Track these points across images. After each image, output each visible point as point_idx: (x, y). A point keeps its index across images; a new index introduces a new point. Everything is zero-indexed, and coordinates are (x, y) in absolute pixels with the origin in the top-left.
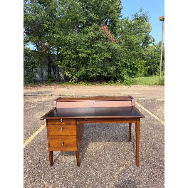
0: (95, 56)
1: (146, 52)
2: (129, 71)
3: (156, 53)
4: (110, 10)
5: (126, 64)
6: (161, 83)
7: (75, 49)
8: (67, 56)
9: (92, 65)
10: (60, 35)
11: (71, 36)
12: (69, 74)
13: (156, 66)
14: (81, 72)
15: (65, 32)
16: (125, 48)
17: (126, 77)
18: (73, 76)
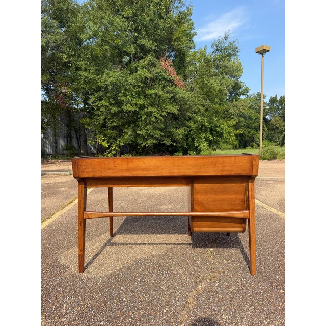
0: (150, 109)
1: (236, 109)
2: (208, 137)
3: (252, 111)
4: (175, 37)
5: (203, 126)
6: (262, 156)
7: (115, 98)
8: (101, 110)
9: (146, 126)
10: (89, 72)
11: (108, 74)
12: (104, 140)
13: (252, 132)
14: (126, 136)
15: (97, 68)
16: (201, 99)
17: (204, 146)
18: (111, 144)
